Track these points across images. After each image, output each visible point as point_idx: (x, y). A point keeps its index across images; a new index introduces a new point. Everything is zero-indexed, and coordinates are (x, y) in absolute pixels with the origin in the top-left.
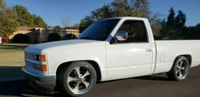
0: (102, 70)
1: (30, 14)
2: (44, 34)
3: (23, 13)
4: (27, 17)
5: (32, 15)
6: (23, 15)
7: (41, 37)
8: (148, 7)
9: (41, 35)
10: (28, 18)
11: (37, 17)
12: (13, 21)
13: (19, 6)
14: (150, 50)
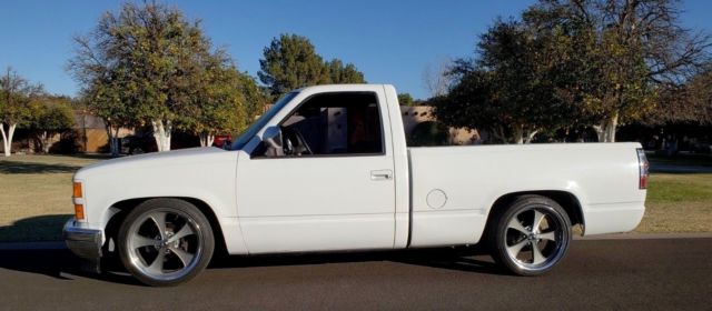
0: (225, 223)
1: (320, 59)
2: (339, 127)
3: (301, 58)
4: (310, 70)
5: (327, 64)
6: (299, 63)
7: (329, 134)
8: (675, 15)
9: (330, 129)
10: (314, 72)
11: (345, 67)
12: (220, 91)
13: (290, 36)
14: (387, 176)
